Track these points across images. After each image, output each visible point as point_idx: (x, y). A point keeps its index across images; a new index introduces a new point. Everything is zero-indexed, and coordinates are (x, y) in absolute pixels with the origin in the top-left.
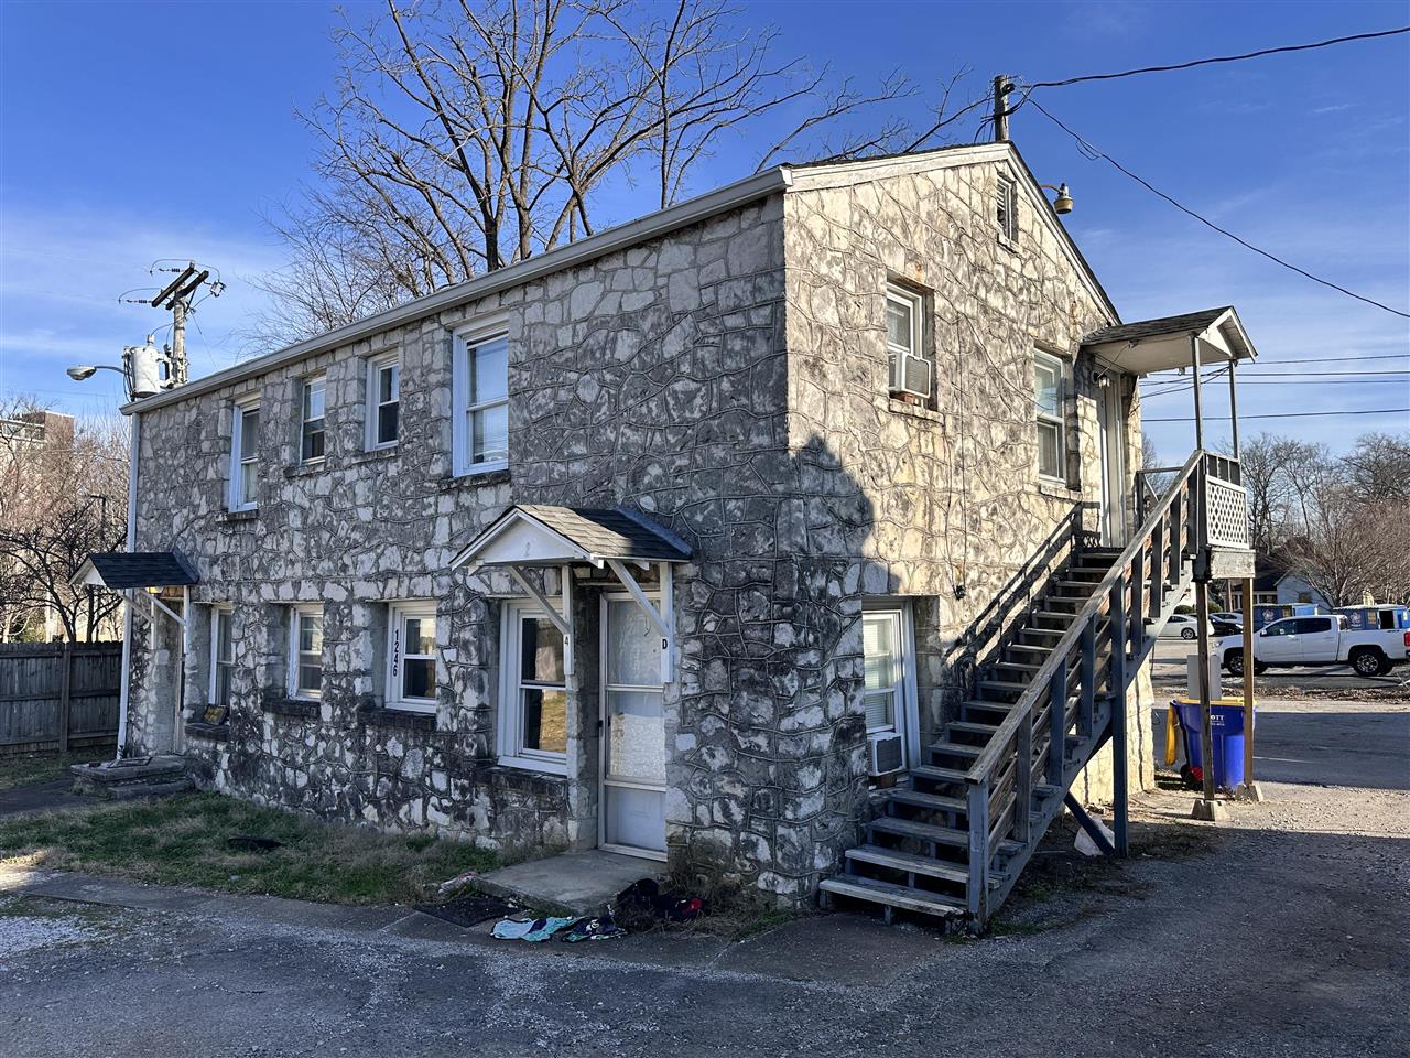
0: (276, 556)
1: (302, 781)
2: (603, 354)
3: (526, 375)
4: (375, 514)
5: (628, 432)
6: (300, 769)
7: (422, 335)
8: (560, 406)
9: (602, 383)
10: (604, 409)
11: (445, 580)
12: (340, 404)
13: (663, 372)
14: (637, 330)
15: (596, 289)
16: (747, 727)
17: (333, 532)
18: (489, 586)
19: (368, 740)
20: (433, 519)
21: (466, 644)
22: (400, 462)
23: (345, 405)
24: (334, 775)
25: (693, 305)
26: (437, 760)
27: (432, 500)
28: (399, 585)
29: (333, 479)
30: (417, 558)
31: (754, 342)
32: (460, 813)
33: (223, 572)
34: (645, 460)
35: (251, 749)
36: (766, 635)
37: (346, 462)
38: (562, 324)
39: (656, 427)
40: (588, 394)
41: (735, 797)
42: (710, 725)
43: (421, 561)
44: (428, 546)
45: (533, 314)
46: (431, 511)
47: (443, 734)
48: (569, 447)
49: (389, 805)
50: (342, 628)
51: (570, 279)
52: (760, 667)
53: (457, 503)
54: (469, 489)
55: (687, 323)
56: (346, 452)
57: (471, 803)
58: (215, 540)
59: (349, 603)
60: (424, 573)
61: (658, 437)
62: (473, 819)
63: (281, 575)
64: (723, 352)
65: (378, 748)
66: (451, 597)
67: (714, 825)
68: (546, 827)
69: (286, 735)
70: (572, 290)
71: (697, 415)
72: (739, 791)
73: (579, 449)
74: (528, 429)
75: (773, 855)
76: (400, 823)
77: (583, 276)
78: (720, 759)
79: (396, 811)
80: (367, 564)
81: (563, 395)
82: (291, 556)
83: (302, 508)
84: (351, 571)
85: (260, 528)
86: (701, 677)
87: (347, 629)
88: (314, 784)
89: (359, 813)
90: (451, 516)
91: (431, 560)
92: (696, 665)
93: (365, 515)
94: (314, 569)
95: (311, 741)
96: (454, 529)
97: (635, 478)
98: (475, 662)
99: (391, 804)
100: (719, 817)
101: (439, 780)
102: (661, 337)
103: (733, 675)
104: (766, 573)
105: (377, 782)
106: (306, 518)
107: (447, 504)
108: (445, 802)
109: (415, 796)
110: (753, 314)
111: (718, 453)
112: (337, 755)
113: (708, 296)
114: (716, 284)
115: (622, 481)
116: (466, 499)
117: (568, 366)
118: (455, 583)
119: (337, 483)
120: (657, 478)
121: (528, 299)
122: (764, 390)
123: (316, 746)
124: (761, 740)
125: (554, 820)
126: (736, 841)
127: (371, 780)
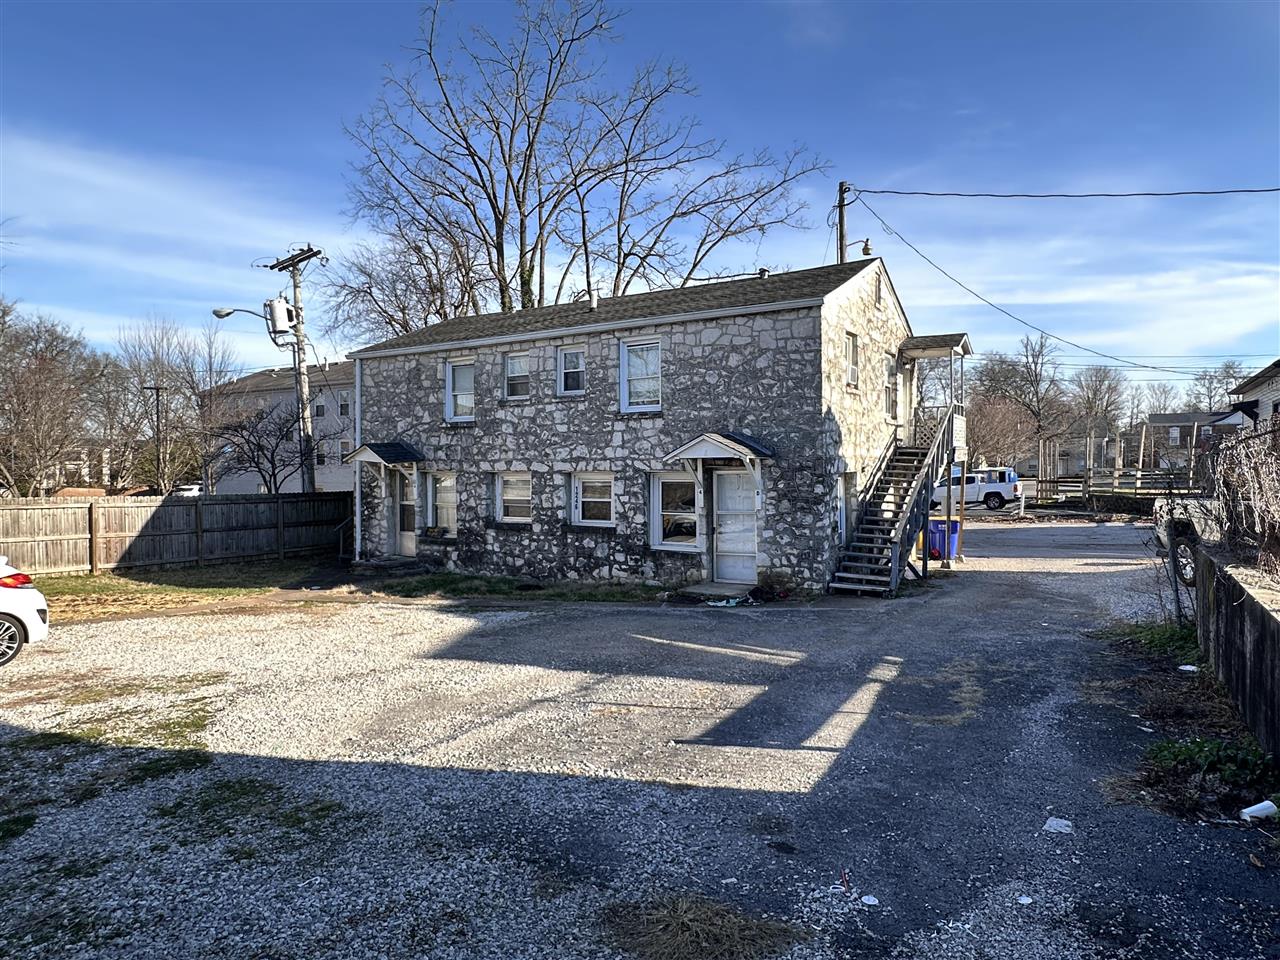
0: (493, 447)
1: (519, 562)
2: (721, 362)
3: (672, 367)
4: (569, 428)
5: (736, 399)
6: (518, 556)
7: (601, 340)
8: (694, 385)
9: (720, 376)
10: (721, 387)
11: (619, 463)
12: (541, 369)
13: (757, 375)
14: (741, 353)
15: (717, 332)
16: (800, 526)
17: (537, 436)
18: (649, 467)
19: (569, 541)
20: (611, 433)
21: (635, 494)
22: (587, 403)
23: (544, 370)
24: (544, 558)
25: (773, 347)
26: (618, 548)
27: (609, 423)
28: (587, 465)
29: (536, 409)
30: (599, 451)
31: (805, 366)
32: (634, 571)
33: (446, 455)
34: (746, 412)
35: (476, 548)
36: (810, 489)
37: (547, 400)
38: (696, 346)
39: (751, 398)
40: (712, 380)
41: (793, 554)
42: (781, 526)
43: (603, 453)
44: (607, 446)
45: (678, 338)
46: (609, 429)
47: (620, 536)
48: (700, 403)
49: (585, 570)
50: (546, 486)
51: (701, 326)
52: (807, 502)
53: (627, 426)
54: (635, 420)
55: (770, 354)
56: (547, 396)
57: (642, 566)
58: (439, 436)
59: (551, 472)
60: (605, 459)
61: (753, 403)
62: (643, 573)
63: (497, 457)
64: (789, 369)
65: (577, 544)
66: (624, 470)
67: (782, 565)
68: (689, 573)
69: (505, 540)
70: (702, 330)
71: (775, 395)
72: (795, 552)
73: (707, 405)
74: (675, 393)
75: (811, 574)
76: (593, 578)
77: (708, 325)
78: (786, 539)
79: (591, 572)
80: (564, 453)
81: (696, 379)
82: (503, 448)
83: (513, 423)
84: (552, 457)
85: (477, 431)
86: (776, 507)
87: (550, 486)
88: (528, 563)
89: (565, 576)
90: (623, 432)
91: (609, 453)
92: (774, 502)
93: (562, 429)
94: (523, 454)
95: (526, 542)
96: (625, 438)
97: (740, 420)
98: (641, 502)
99: (589, 569)
100: (785, 562)
101: (620, 557)
102: (755, 359)
103: (794, 505)
104: (810, 464)
105: (576, 560)
106: (516, 428)
107: (620, 426)
108: (623, 567)
109: (603, 565)
110: (805, 355)
111: (786, 412)
112: (546, 548)
113: (781, 344)
114: (786, 340)
115: (732, 421)
116: (632, 424)
117: (699, 365)
118: (627, 465)
119: (539, 411)
120: (752, 421)
121: (674, 331)
122: (810, 388)
123: (530, 545)
124: (807, 531)
125: (694, 571)
126: (793, 572)
127: (572, 559)
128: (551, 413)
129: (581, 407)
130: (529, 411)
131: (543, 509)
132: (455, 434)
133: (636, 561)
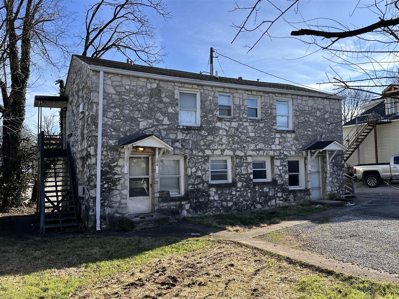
0: (213, 142)
2: (314, 114)
3: (298, 113)
4: (255, 135)
5: (319, 128)
6: (230, 201)
7: (269, 96)
8: (306, 121)
9: (314, 119)
10: (314, 123)
11: (278, 152)
12: (241, 104)
13: (325, 120)
14: (320, 111)
15: (313, 102)
16: (339, 176)
17: (239, 137)
18: (290, 154)
19: (257, 189)
20: (275, 138)
21: (285, 166)
22: (263, 124)
23: (243, 105)
24: (244, 200)
25: (330, 111)
26: (279, 190)
27: (273, 134)
28: (264, 152)
29: (239, 124)
30: (269, 146)
31: (338, 119)
32: (286, 200)
33: (182, 145)
34: (323, 134)
35: (202, 200)
36: (341, 162)
37: (244, 120)
38: (306, 106)
39: (324, 128)
40: (312, 120)
42: (334, 176)
43: (271, 147)
44: (273, 144)
45: (300, 101)
46: (273, 136)
47: (279, 185)
48: (308, 129)
49: (265, 203)
50: (243, 163)
51: (307, 98)
53: (281, 136)
54: (284, 133)
55: (329, 113)
56: (244, 118)
58: (176, 134)
59: (246, 156)
60: (272, 150)
61: (324, 130)
64: (334, 120)
65: (260, 190)
66: (280, 155)
67: (335, 190)
70: (308, 100)
71: (330, 128)
72: (338, 185)
73: (310, 130)
74: (299, 124)
76: (268, 206)
77: (310, 98)
78: (336, 180)
79: (267, 204)
80: (253, 146)
81: (306, 119)
83: (226, 130)
84: (247, 148)
86: (333, 169)
87: (246, 163)
88: (235, 204)
89: (255, 207)
90: (279, 138)
91: (273, 147)
92: (332, 167)
93: (252, 135)
94: (231, 146)
95: (234, 193)
96: (280, 141)
97: (321, 136)
98: (287, 169)
99: (266, 202)
101: (280, 195)
102: (325, 114)
103: (338, 168)
104: (340, 153)
105: (260, 199)
106: (228, 132)
107: (278, 135)
108: (281, 199)
109: (272, 199)
110: (338, 115)
112: (245, 194)
113: (332, 110)
115: (318, 137)
116: (283, 135)
117: (307, 114)
118: (281, 153)
120: (324, 137)
121: (298, 98)
123: (236, 194)
124: (341, 177)
126: (338, 192)
127: (258, 199)
128: (246, 126)
129: (261, 125)
130: (234, 124)
131: (243, 175)
132: (188, 133)
133: (287, 195)
